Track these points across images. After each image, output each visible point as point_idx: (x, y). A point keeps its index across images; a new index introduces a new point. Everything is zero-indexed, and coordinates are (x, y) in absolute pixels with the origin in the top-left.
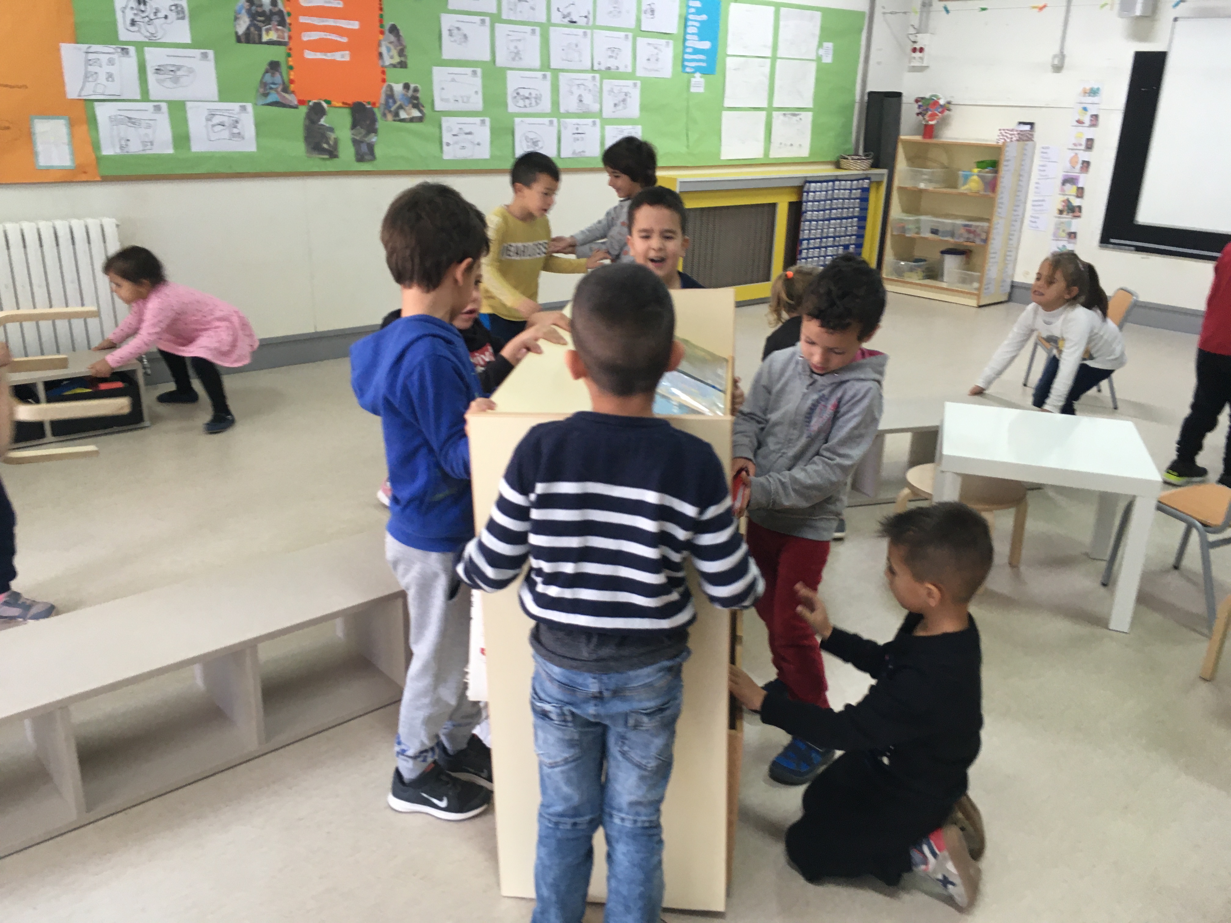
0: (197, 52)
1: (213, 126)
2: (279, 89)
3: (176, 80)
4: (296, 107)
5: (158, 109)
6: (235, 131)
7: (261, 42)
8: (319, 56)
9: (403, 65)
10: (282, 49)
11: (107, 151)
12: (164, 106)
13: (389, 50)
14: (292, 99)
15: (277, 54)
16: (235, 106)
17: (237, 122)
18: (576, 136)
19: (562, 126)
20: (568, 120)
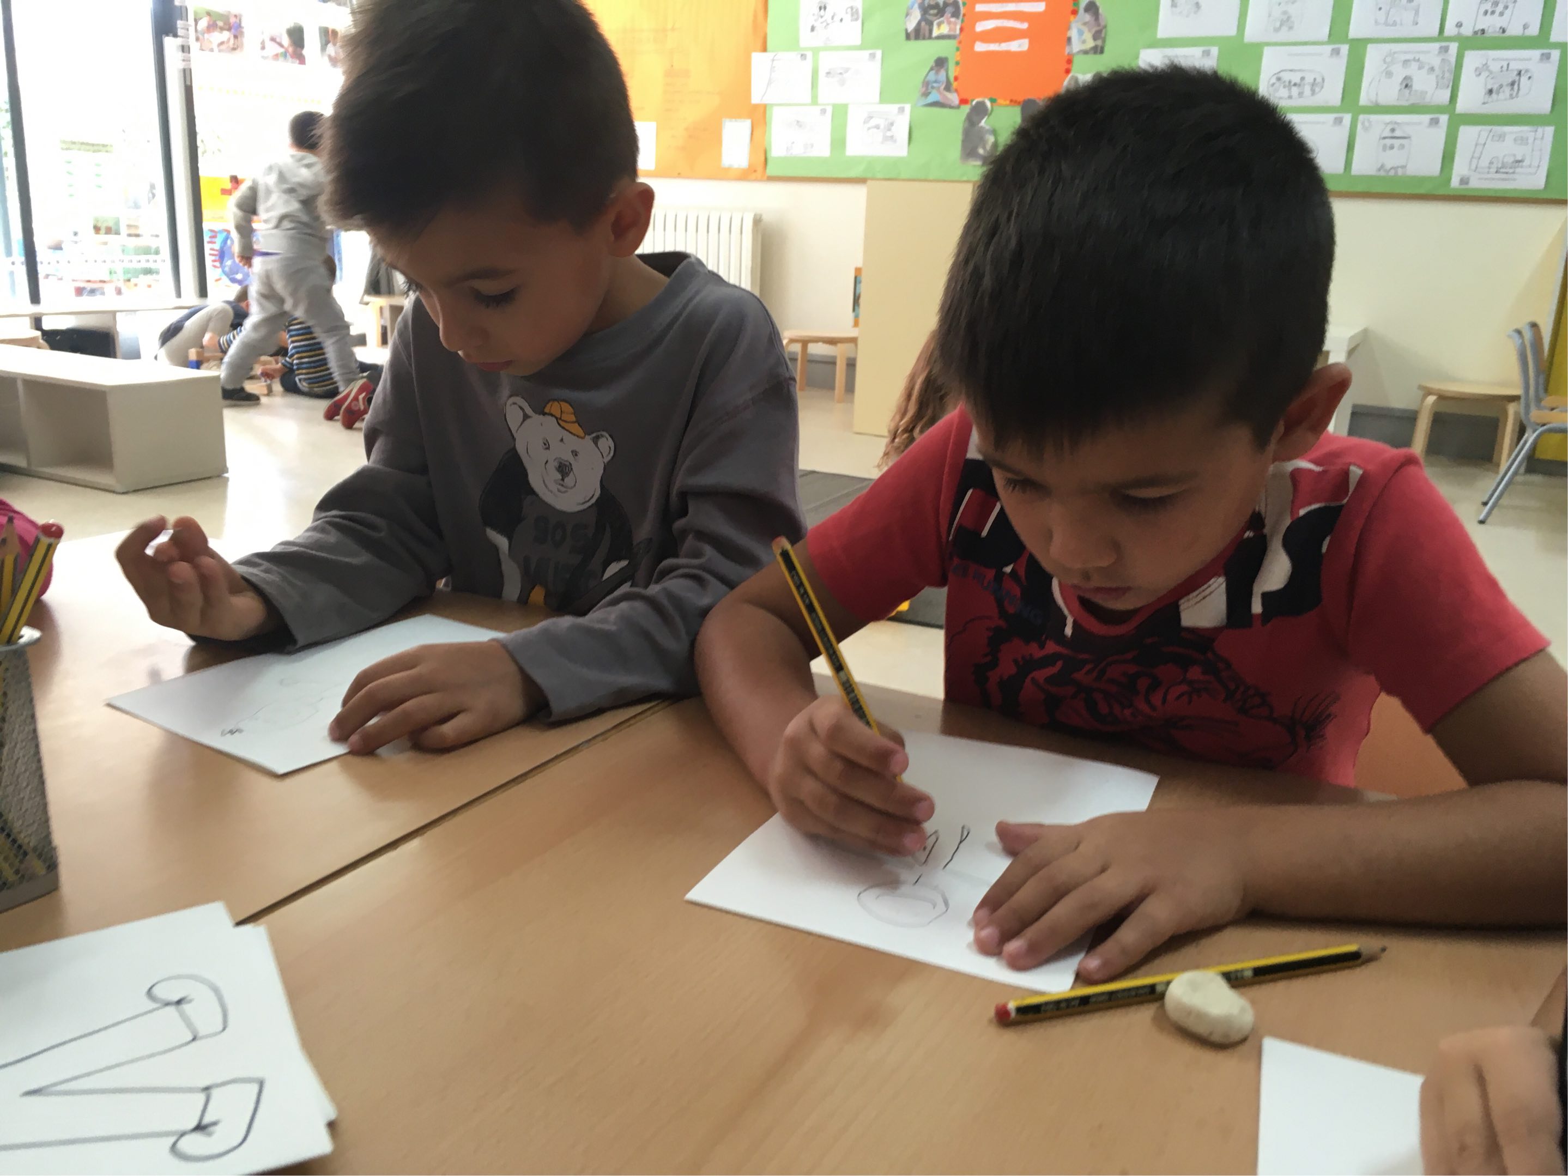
0: (866, 54)
2: (943, 87)
3: (842, 83)
4: (958, 107)
5: (823, 111)
6: (889, 134)
7: (930, 37)
8: (993, 47)
9: (1098, 50)
10: (953, 44)
11: (777, 150)
12: (830, 109)
13: (1081, 33)
14: (954, 98)
16: (894, 108)
17: (892, 124)
18: (1389, 142)
19: (1359, 126)
20: (1374, 118)
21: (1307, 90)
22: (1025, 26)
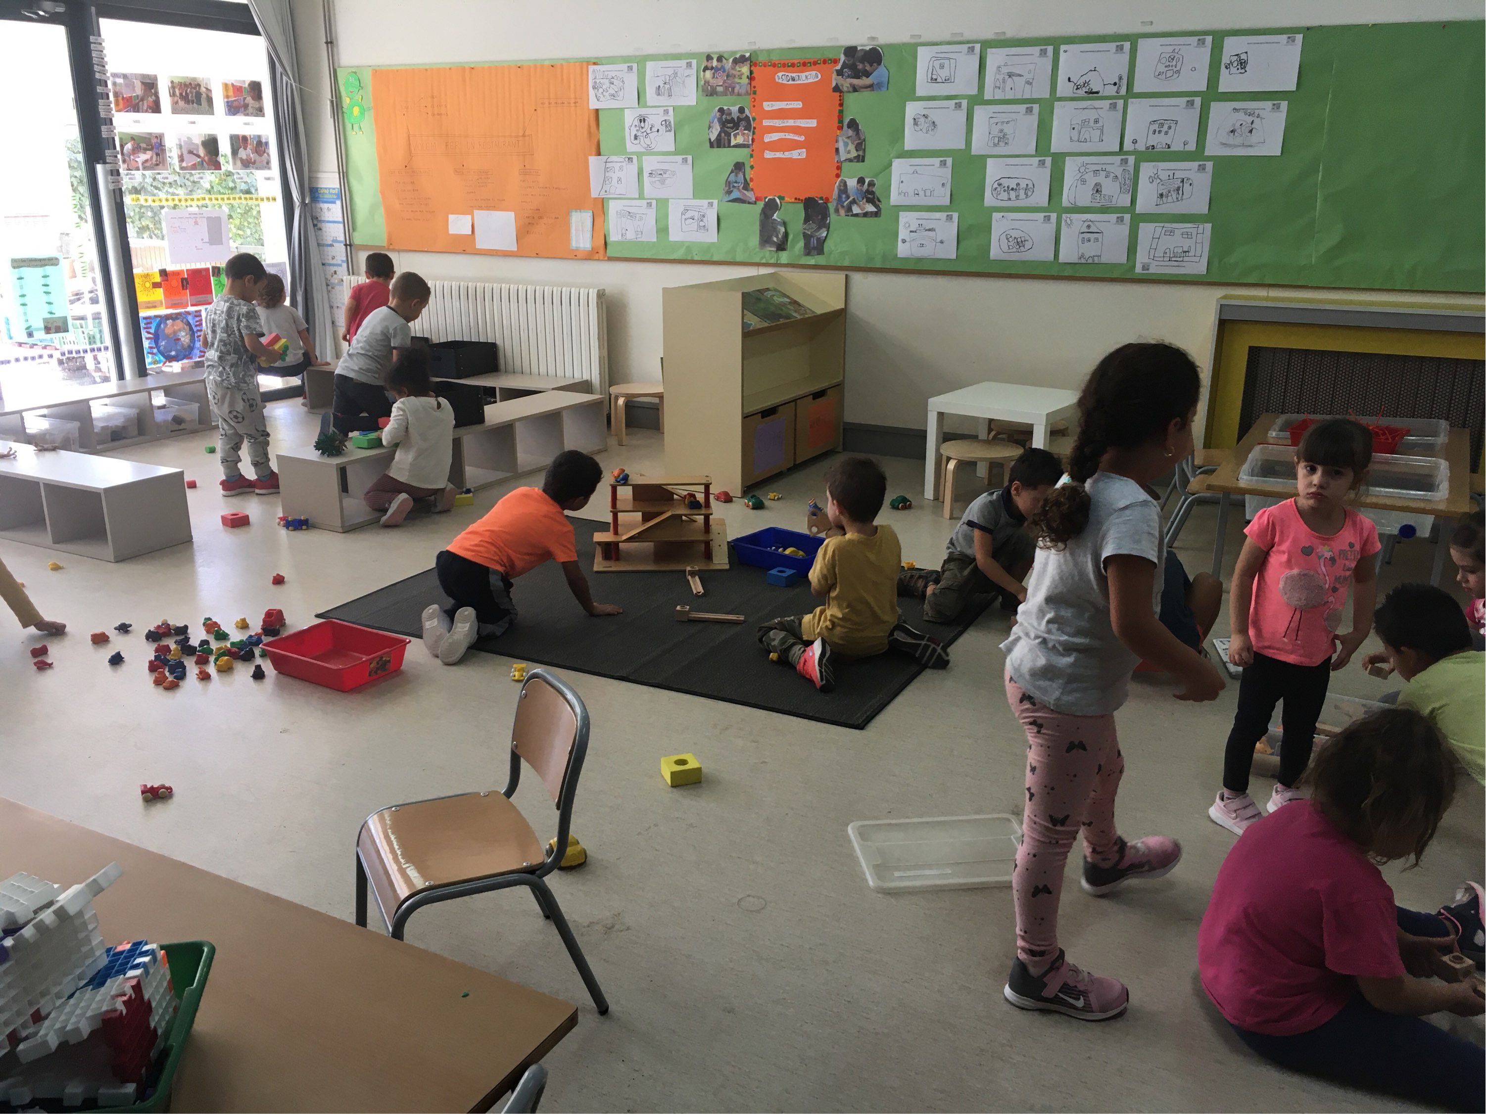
0: (679, 158)
1: (686, 219)
2: (741, 188)
3: (663, 182)
4: (755, 203)
5: (649, 205)
6: (702, 224)
7: (729, 146)
8: (779, 155)
9: (860, 159)
10: (746, 151)
11: (613, 237)
12: (654, 202)
13: (846, 145)
14: (751, 196)
15: (741, 155)
16: (705, 202)
17: (704, 216)
18: (1087, 236)
19: (1063, 223)
20: (1074, 216)
21: (1022, 192)
22: (802, 138)
